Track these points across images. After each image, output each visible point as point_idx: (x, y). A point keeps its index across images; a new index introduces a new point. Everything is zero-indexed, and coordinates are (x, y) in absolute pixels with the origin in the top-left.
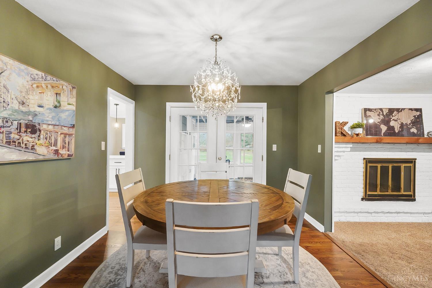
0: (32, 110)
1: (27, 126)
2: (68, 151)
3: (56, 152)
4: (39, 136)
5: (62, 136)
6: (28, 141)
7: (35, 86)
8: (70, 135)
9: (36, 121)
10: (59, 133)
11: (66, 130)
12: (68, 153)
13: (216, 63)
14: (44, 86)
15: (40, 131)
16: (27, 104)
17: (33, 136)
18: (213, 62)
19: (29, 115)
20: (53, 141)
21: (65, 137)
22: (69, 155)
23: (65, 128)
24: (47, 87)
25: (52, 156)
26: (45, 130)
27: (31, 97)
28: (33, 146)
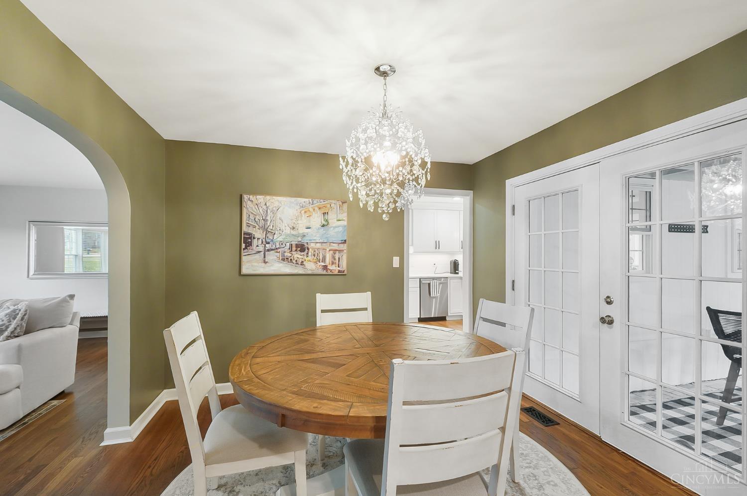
0: (301, 232)
1: (297, 246)
2: (339, 267)
3: (325, 267)
4: (307, 254)
5: (332, 252)
6: (298, 258)
7: (303, 212)
8: (340, 251)
9: (305, 241)
10: (328, 250)
11: (335, 247)
12: (339, 269)
13: (384, 114)
14: (311, 210)
15: (308, 249)
16: (297, 228)
17: (302, 253)
18: (379, 114)
19: (298, 237)
20: (321, 258)
21: (335, 253)
22: (339, 271)
23: (334, 245)
24: (314, 210)
25: (321, 271)
26: (313, 248)
27: (299, 222)
28: (302, 262)
